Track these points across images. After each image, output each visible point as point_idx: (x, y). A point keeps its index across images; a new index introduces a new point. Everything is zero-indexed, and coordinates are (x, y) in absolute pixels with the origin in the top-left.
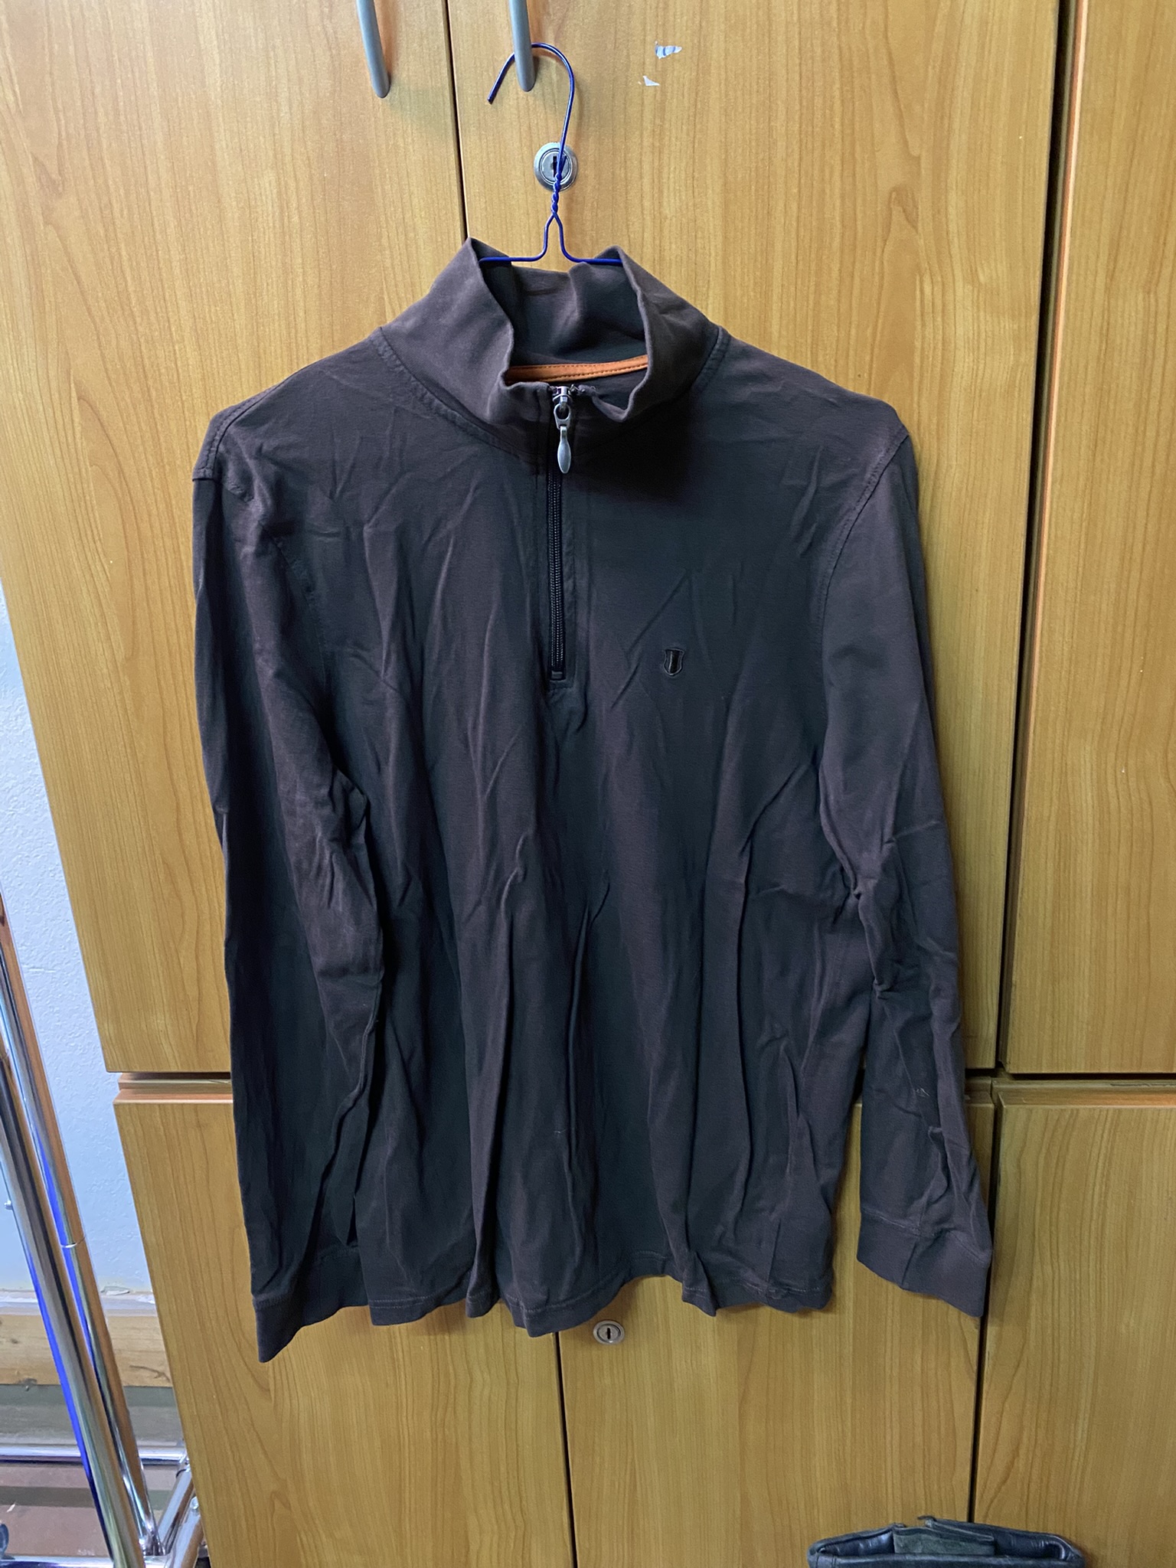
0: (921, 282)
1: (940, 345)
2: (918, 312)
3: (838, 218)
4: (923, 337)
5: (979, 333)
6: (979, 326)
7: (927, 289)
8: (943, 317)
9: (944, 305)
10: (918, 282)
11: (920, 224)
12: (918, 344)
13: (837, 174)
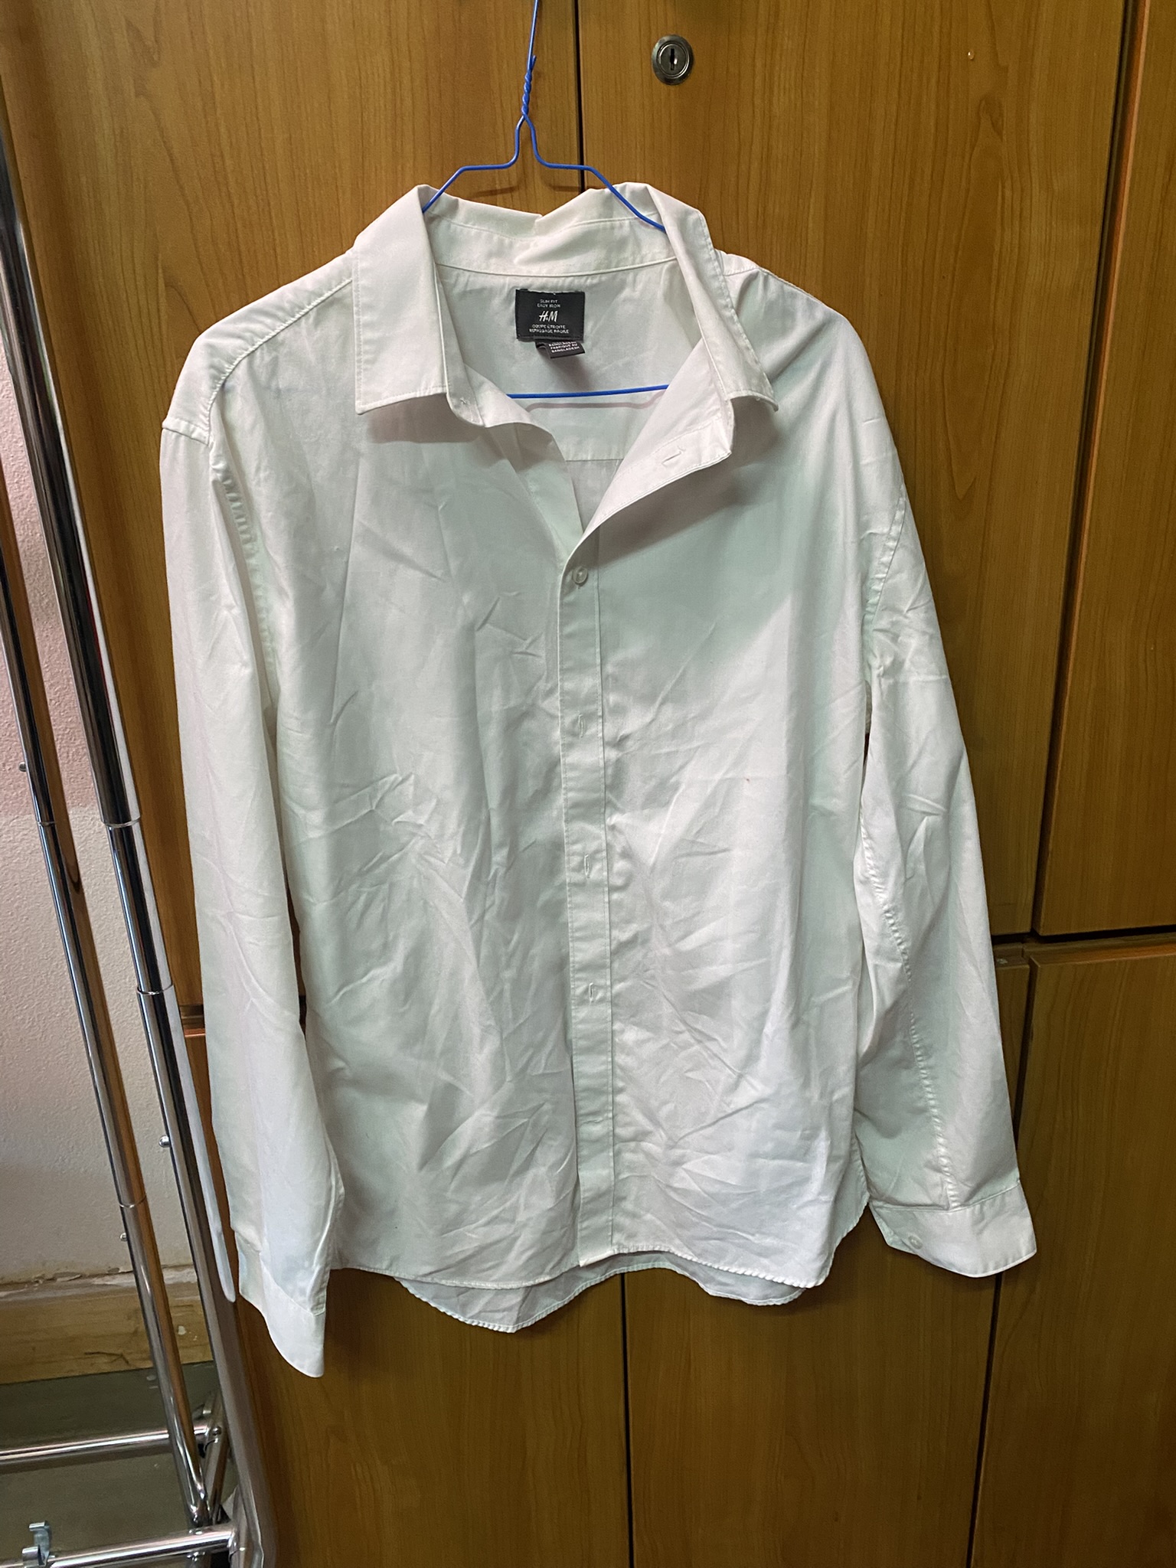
0: (1003, 187)
1: (1016, 250)
2: (999, 216)
3: (932, 124)
4: (1002, 242)
5: (1050, 240)
6: (1050, 233)
7: (1008, 193)
8: (1021, 221)
9: (1021, 209)
10: (1000, 187)
11: (1004, 132)
12: (997, 249)
13: (933, 81)
